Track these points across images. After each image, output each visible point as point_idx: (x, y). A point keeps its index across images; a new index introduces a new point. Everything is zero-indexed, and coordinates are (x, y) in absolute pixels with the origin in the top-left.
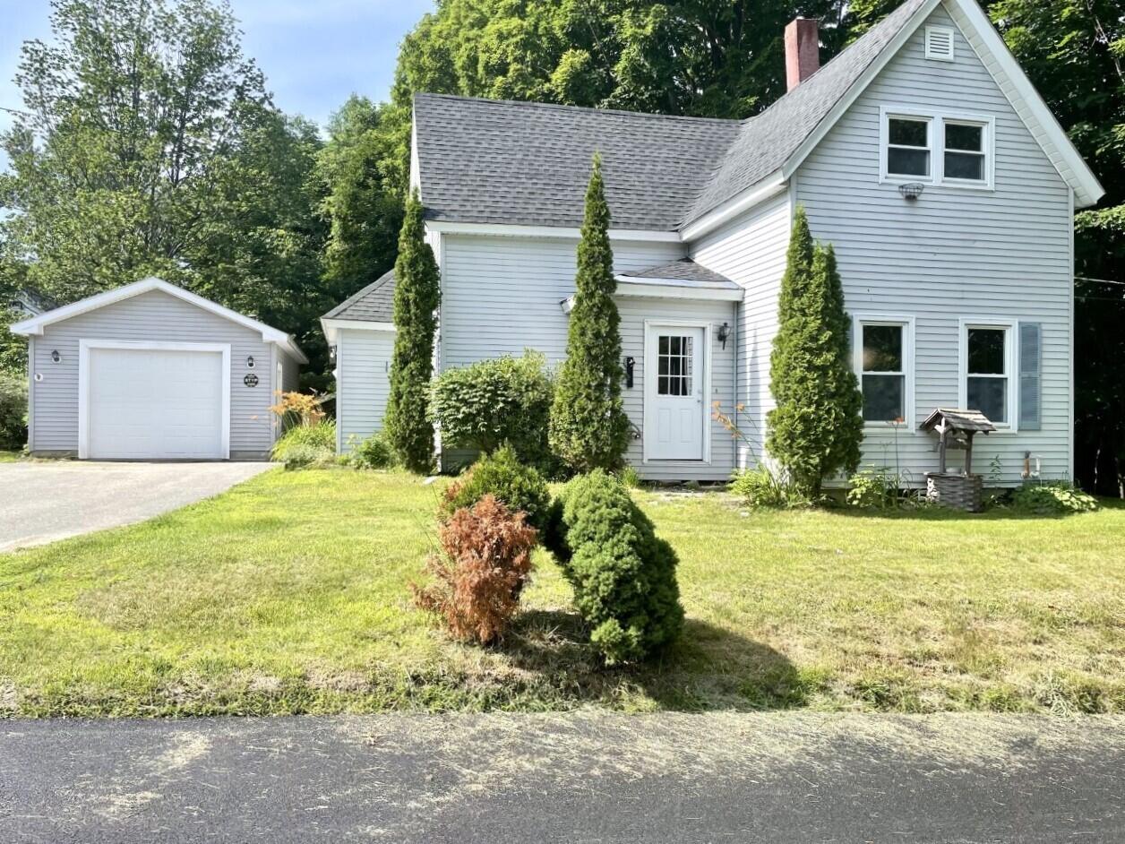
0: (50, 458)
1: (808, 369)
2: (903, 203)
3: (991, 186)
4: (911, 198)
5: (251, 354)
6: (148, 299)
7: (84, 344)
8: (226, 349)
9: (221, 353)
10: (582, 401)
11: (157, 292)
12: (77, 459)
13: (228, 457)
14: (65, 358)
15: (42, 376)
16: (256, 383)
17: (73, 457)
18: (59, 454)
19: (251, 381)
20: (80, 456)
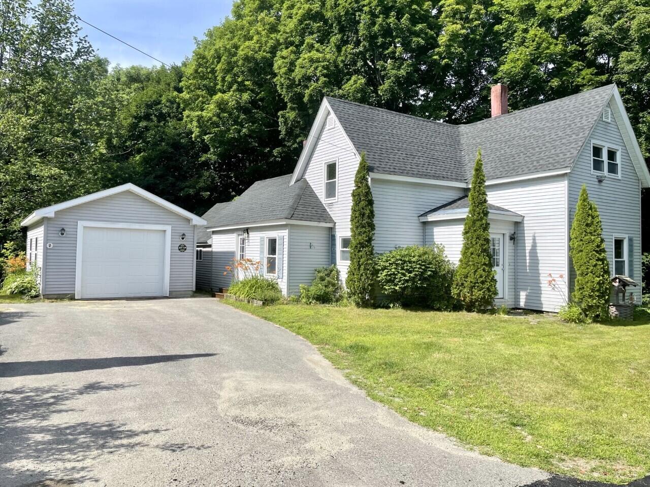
0: (56, 299)
1: (597, 260)
2: (597, 183)
3: (620, 178)
4: (600, 181)
5: (184, 232)
6: (123, 196)
7: (81, 224)
8: (168, 229)
9: (165, 231)
10: (480, 272)
11: (128, 192)
12: (75, 300)
13: (168, 295)
14: (68, 233)
15: (52, 245)
16: (185, 249)
17: (72, 298)
18: (61, 296)
19: (182, 248)
20: (76, 298)
